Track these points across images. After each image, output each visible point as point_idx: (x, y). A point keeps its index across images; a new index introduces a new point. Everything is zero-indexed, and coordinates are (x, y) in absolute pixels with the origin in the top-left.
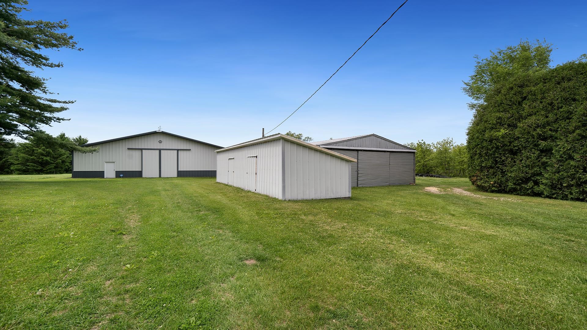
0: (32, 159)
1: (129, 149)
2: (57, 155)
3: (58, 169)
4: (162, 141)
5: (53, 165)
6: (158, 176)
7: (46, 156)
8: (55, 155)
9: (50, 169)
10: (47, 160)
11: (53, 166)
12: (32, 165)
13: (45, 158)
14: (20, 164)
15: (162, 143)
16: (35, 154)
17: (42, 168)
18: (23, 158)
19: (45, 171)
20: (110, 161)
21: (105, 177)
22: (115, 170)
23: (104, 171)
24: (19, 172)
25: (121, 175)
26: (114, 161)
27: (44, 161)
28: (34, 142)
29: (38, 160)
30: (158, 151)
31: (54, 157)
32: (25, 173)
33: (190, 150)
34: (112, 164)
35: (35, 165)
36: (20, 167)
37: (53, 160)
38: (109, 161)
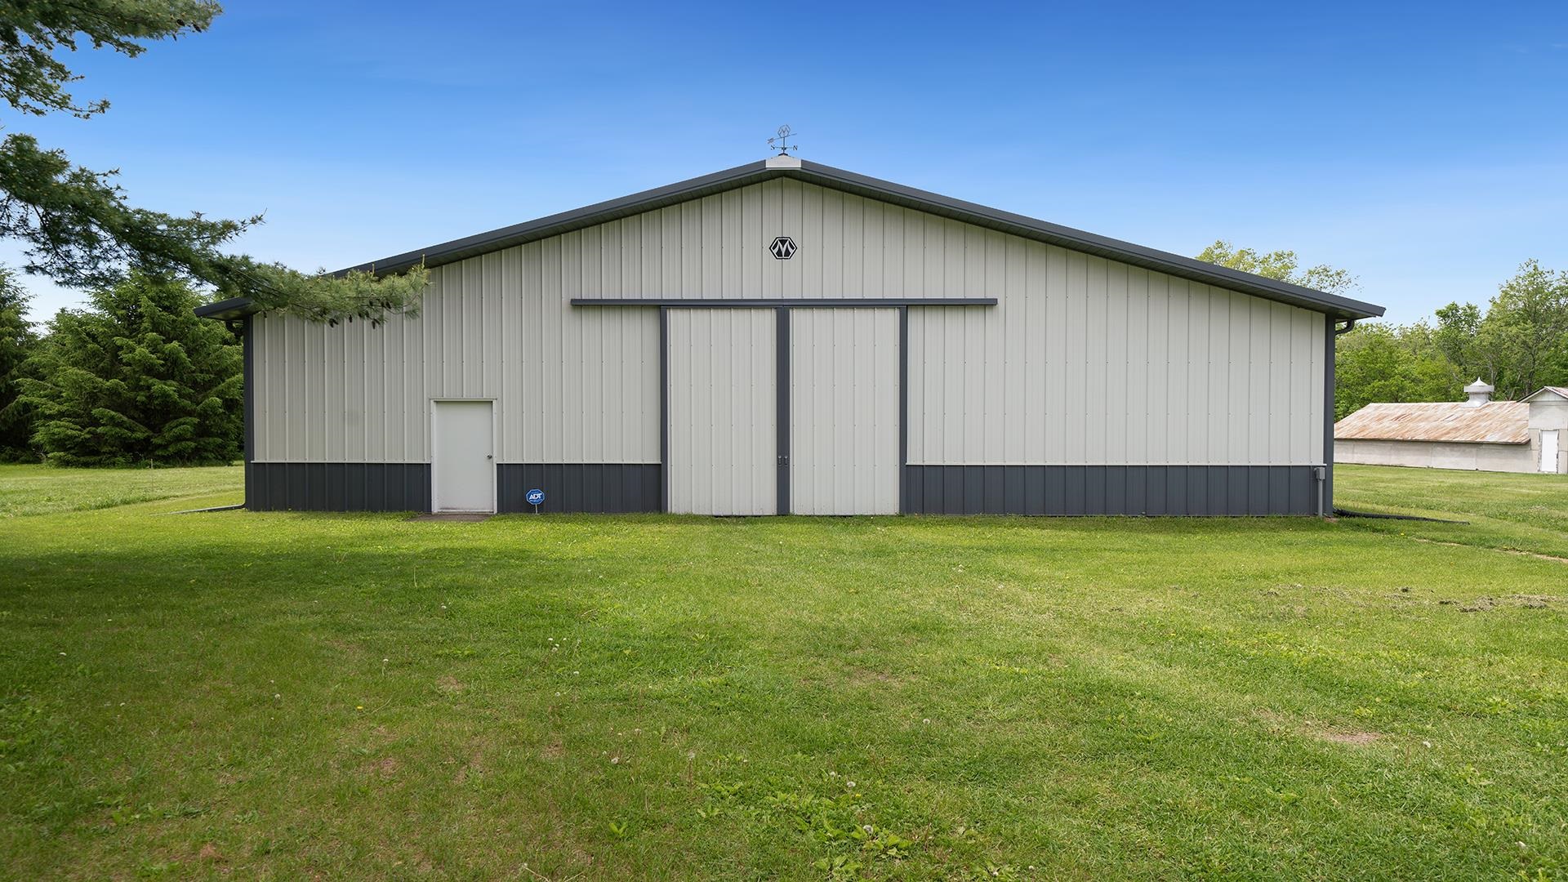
0: (113, 392)
1: (579, 305)
2: (208, 372)
3: (211, 440)
4: (797, 243)
5: (189, 419)
6: (769, 507)
7: (162, 377)
8: (202, 372)
9: (179, 438)
10: (165, 395)
11: (187, 424)
12: (112, 418)
13: (158, 386)
14: (69, 416)
15: (796, 257)
16: (126, 369)
17: (150, 433)
18: (77, 386)
19: (159, 446)
20: (465, 397)
21: (435, 509)
22: (496, 460)
23: (429, 465)
24: (62, 454)
25: (535, 497)
26: (485, 397)
27: (157, 398)
28: (120, 312)
29: (132, 394)
30: (768, 318)
31: (195, 384)
32: (82, 459)
33: (988, 304)
34: (477, 416)
35: (125, 419)
36: (64, 428)
37: (189, 397)
38: (458, 398)
